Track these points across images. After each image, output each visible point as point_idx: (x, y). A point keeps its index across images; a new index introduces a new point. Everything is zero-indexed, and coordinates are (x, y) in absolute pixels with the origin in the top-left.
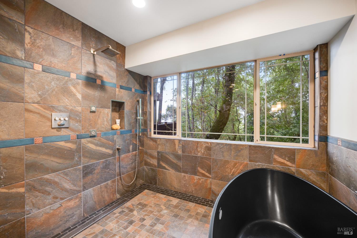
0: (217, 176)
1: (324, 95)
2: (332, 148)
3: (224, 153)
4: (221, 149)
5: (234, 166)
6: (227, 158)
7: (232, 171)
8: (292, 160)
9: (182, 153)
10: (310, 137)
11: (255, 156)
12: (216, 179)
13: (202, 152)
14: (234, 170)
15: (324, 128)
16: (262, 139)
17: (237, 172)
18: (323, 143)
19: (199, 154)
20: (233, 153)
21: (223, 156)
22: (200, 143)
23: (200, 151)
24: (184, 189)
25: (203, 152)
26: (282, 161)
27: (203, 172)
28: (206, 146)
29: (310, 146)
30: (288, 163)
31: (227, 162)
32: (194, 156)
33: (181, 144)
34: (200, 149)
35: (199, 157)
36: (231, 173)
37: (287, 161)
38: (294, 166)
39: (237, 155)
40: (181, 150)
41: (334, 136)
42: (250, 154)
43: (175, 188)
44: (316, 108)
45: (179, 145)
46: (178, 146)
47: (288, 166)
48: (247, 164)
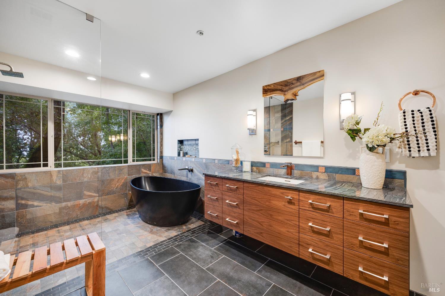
0: (103, 193)
1: (161, 137)
2: (165, 161)
3: (110, 174)
4: (107, 172)
5: (118, 182)
6: (112, 177)
7: (116, 186)
8: (150, 170)
9: (63, 183)
10: (156, 158)
11: (131, 171)
12: (103, 195)
13: (88, 177)
14: (117, 184)
15: (161, 152)
16: (133, 161)
17: (120, 185)
18: (161, 159)
19: (86, 180)
20: (117, 172)
21: (109, 176)
22: (86, 170)
23: (86, 176)
24: (66, 218)
25: (90, 176)
26: (146, 172)
27: (90, 194)
28: (93, 171)
29: (155, 162)
30: (148, 172)
31: (112, 180)
32: (78, 183)
33: (61, 174)
34: (87, 175)
35: (85, 182)
36: (116, 187)
37: (148, 171)
38: (151, 173)
39: (120, 174)
40: (62, 180)
41: (166, 155)
42: (128, 171)
43: (51, 222)
44: (158, 143)
45: (59, 175)
46: (57, 176)
47: (148, 173)
48: (127, 178)
